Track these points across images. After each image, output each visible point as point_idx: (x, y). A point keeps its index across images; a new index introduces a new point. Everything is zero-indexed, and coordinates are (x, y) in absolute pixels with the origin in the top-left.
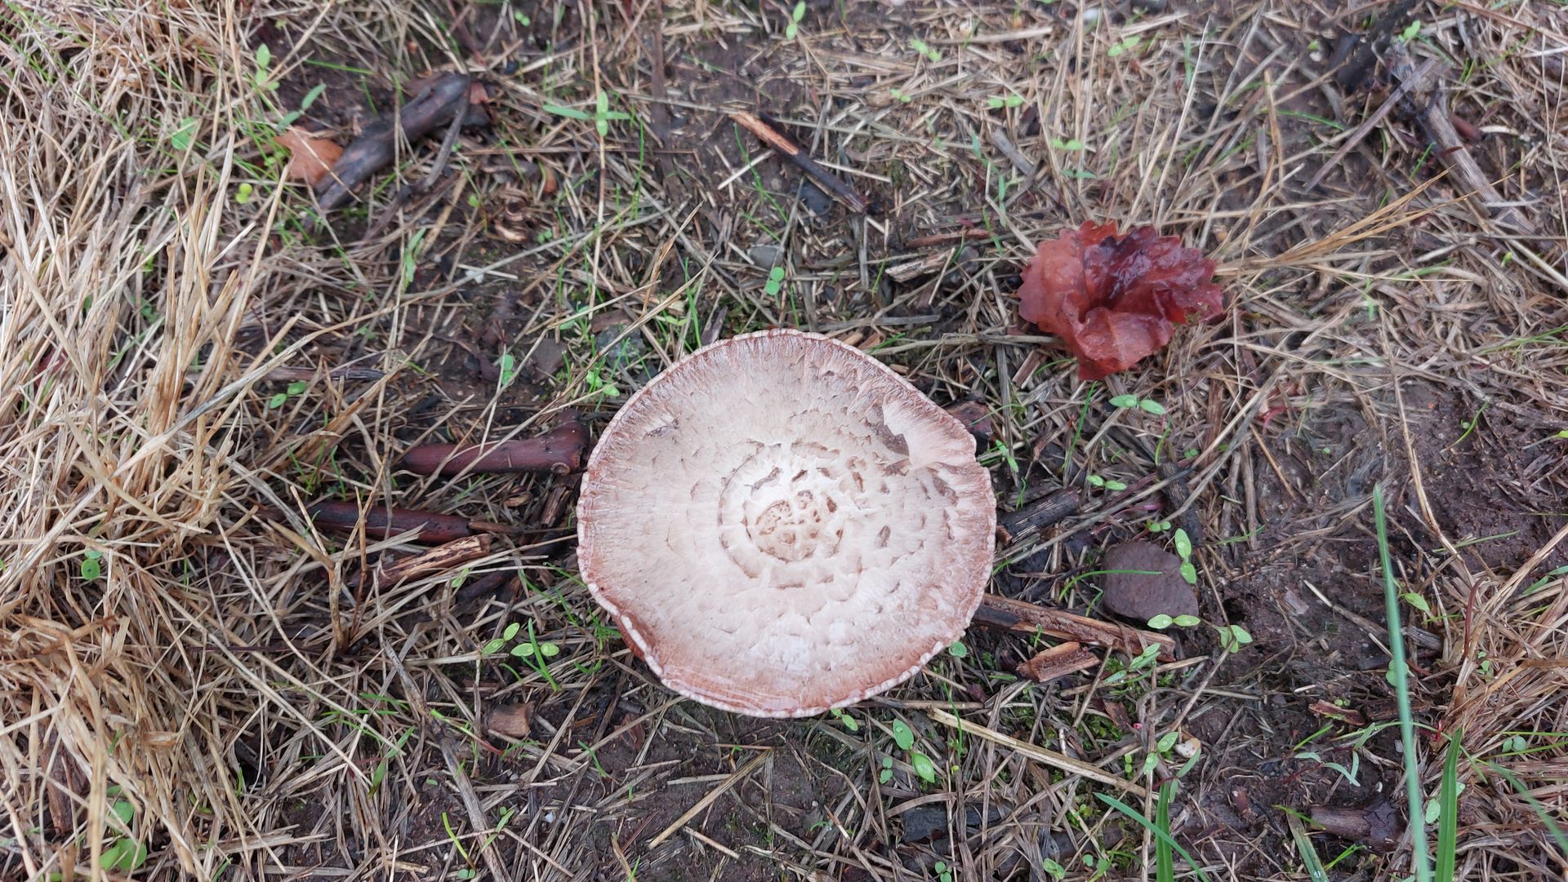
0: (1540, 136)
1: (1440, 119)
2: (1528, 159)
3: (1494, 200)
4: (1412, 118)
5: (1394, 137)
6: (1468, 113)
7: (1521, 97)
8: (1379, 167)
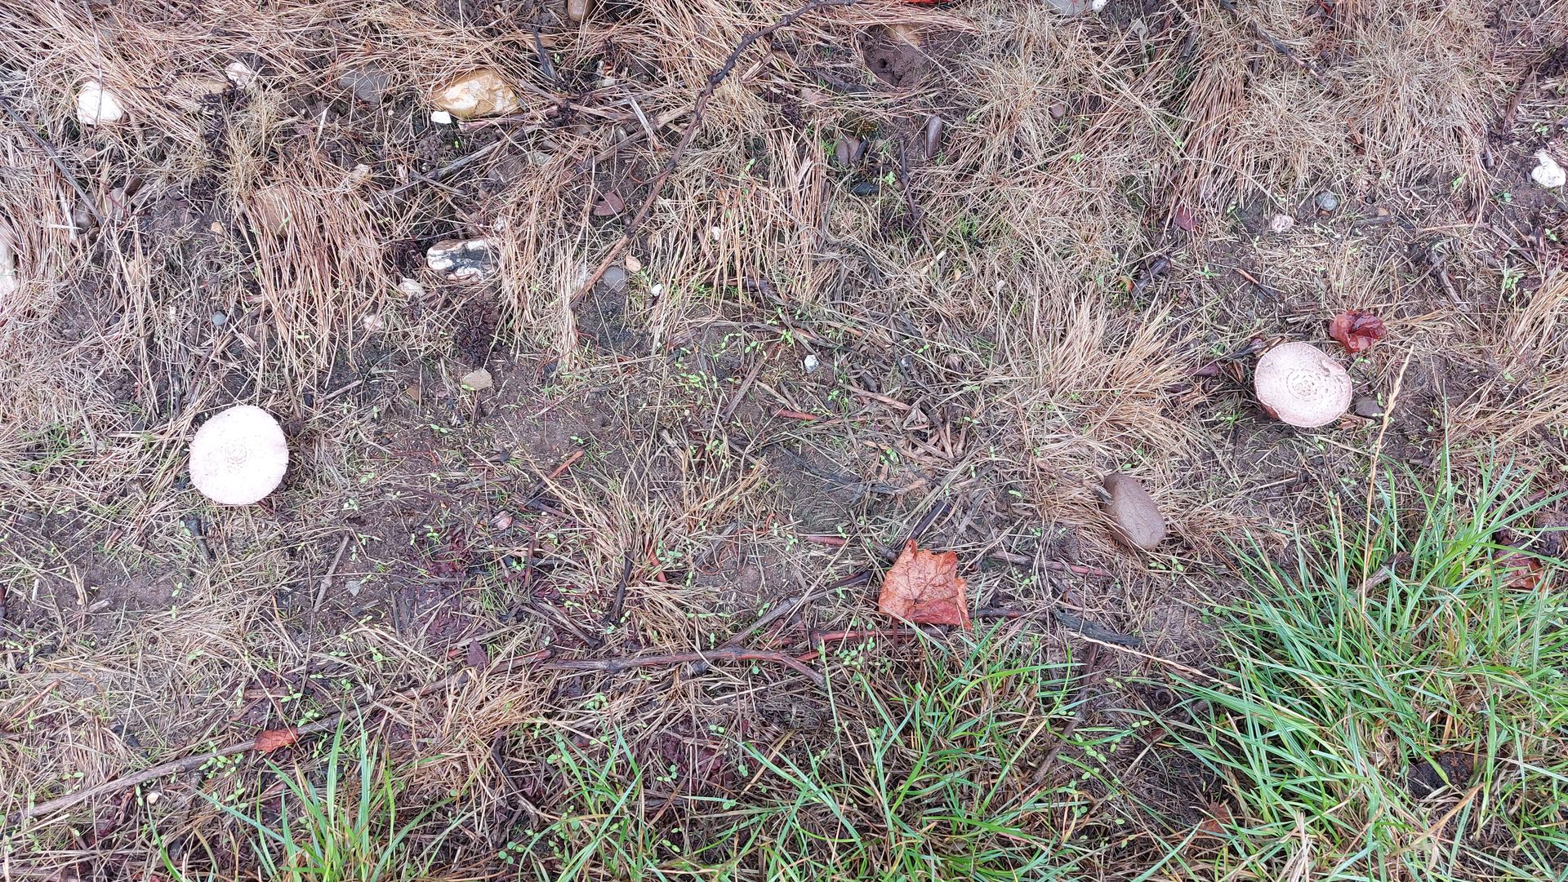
0: (1473, 280)
1: (1444, 275)
2: (1469, 287)
3: (1458, 301)
4: (1435, 275)
5: (1431, 281)
6: (1452, 271)
7: (1469, 266)
8: (1425, 290)
